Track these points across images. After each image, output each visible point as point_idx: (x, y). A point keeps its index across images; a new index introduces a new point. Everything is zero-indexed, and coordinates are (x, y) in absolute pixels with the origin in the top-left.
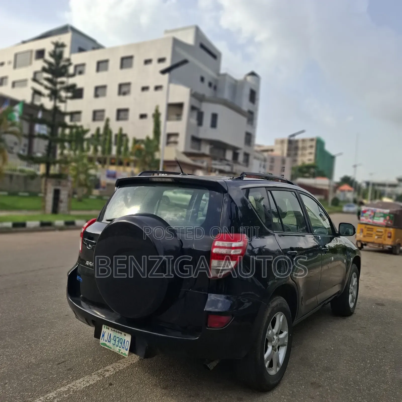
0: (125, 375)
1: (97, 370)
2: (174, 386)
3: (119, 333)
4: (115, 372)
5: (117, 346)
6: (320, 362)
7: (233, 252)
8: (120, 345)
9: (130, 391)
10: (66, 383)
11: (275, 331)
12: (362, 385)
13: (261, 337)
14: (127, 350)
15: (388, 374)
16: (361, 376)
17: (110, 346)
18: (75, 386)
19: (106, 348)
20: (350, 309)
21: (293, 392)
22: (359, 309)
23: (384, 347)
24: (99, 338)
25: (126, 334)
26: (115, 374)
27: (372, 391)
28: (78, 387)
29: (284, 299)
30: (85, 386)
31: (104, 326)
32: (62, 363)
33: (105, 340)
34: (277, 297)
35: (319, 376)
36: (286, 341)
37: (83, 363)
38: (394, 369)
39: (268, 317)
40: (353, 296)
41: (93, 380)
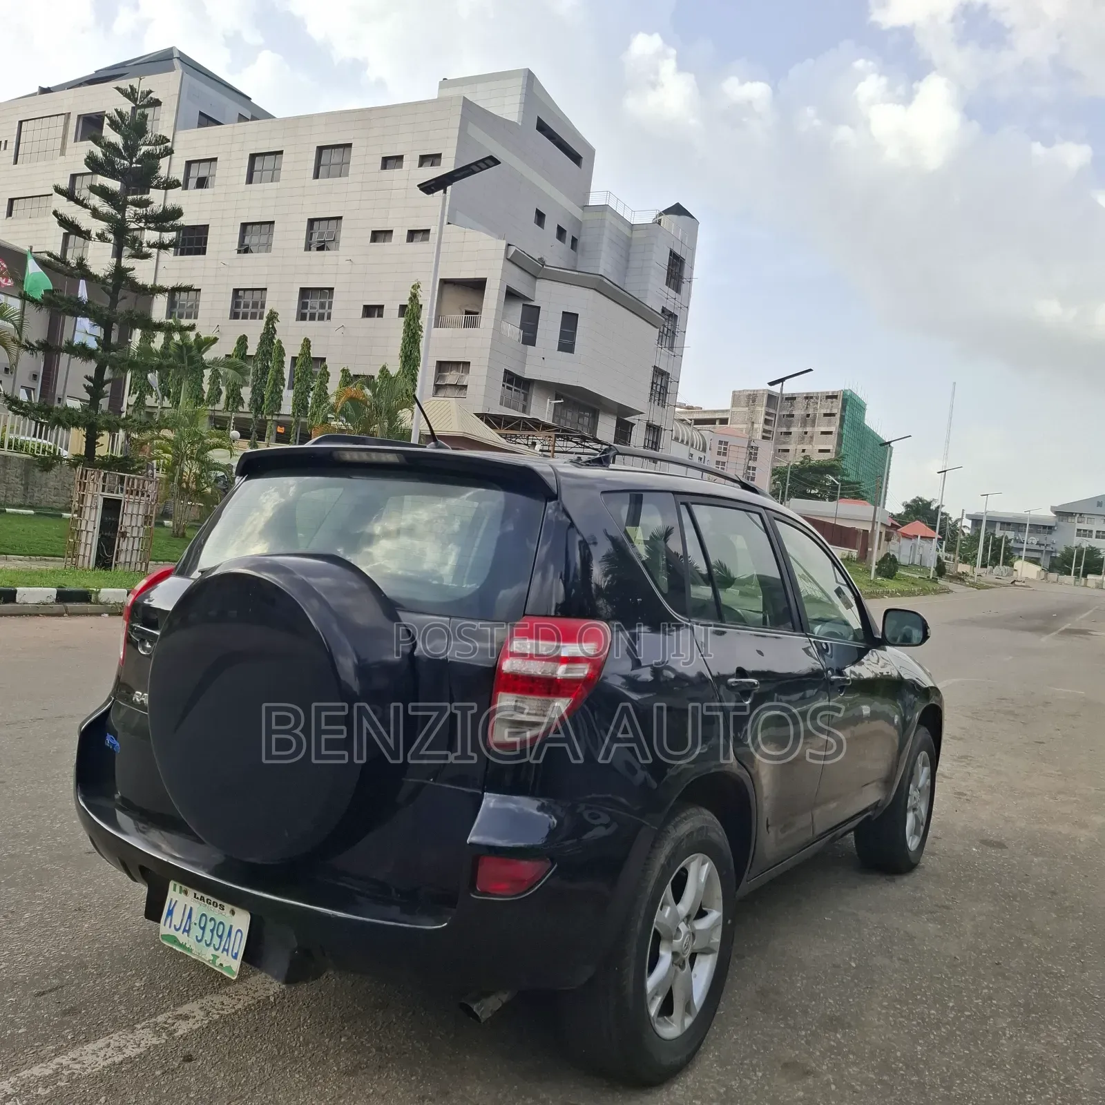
0: (236, 1032)
1: (155, 1015)
2: (378, 1068)
3: (216, 906)
4: (206, 1022)
5: (208, 945)
6: (814, 1002)
7: (561, 671)
8: (216, 940)
9: (244, 1079)
10: (52, 1052)
11: (684, 907)
12: (929, 1071)
13: (639, 925)
14: (235, 957)
15: (1004, 1042)
16: (928, 1047)
17: (188, 946)
18: (79, 1063)
19: (177, 949)
20: (910, 854)
21: (729, 1089)
22: (934, 854)
23: (998, 964)
24: (158, 921)
25: (237, 909)
26: (207, 1027)
27: (956, 1091)
28: (85, 1066)
29: (716, 816)
30: (109, 1061)
31: (175, 885)
32: (50, 991)
33: (175, 926)
34: (692, 811)
35: (808, 1042)
36: (717, 939)
37: (114, 993)
38: (1023, 1026)
39: (663, 866)
40: (916, 817)
41: (135, 1046)
